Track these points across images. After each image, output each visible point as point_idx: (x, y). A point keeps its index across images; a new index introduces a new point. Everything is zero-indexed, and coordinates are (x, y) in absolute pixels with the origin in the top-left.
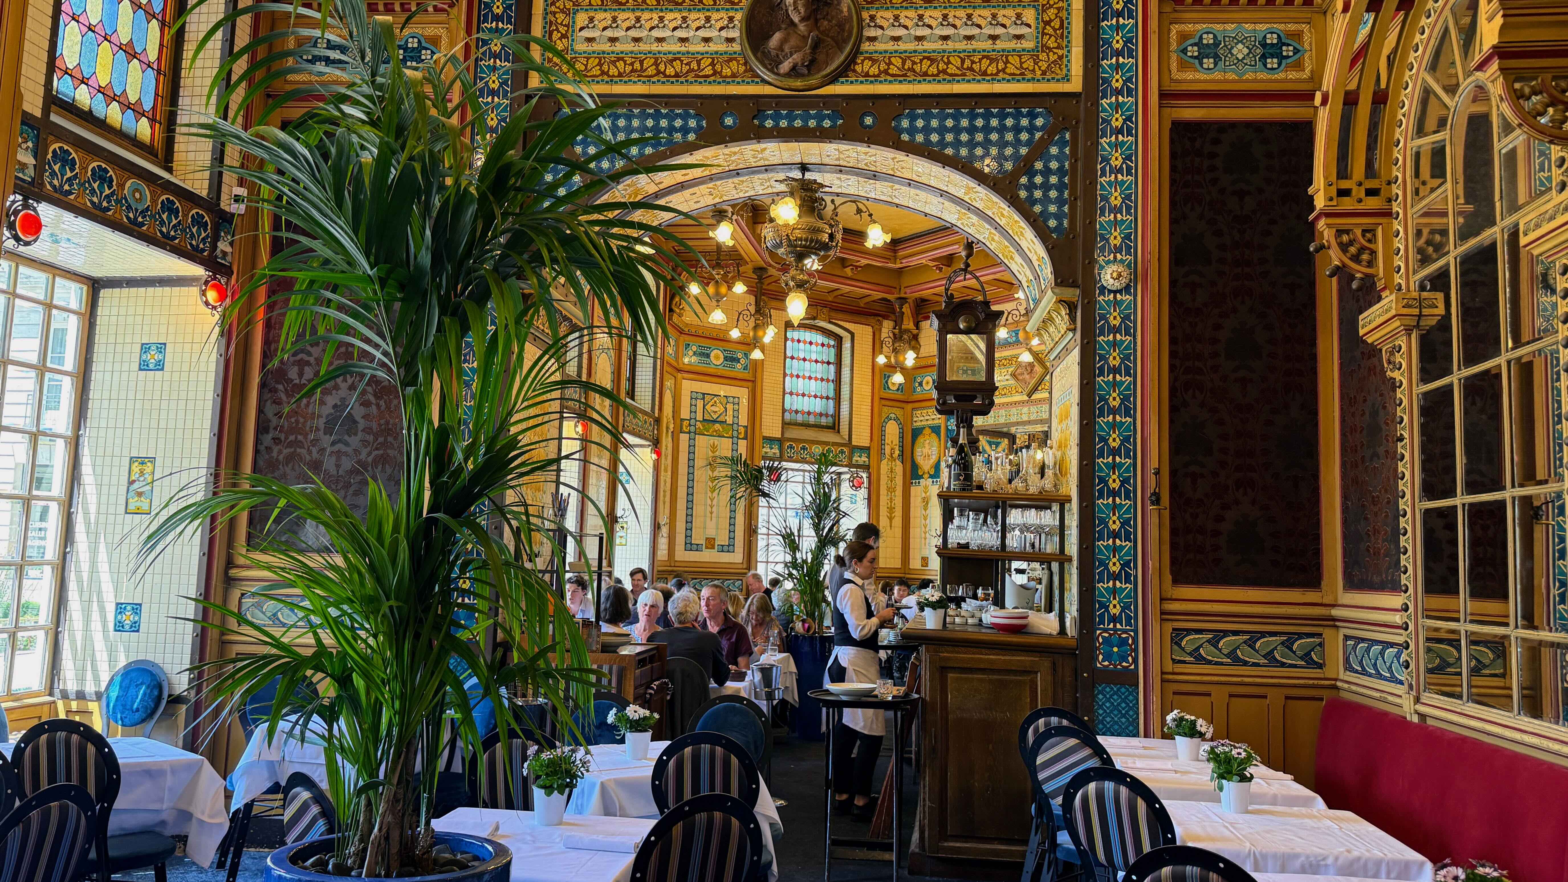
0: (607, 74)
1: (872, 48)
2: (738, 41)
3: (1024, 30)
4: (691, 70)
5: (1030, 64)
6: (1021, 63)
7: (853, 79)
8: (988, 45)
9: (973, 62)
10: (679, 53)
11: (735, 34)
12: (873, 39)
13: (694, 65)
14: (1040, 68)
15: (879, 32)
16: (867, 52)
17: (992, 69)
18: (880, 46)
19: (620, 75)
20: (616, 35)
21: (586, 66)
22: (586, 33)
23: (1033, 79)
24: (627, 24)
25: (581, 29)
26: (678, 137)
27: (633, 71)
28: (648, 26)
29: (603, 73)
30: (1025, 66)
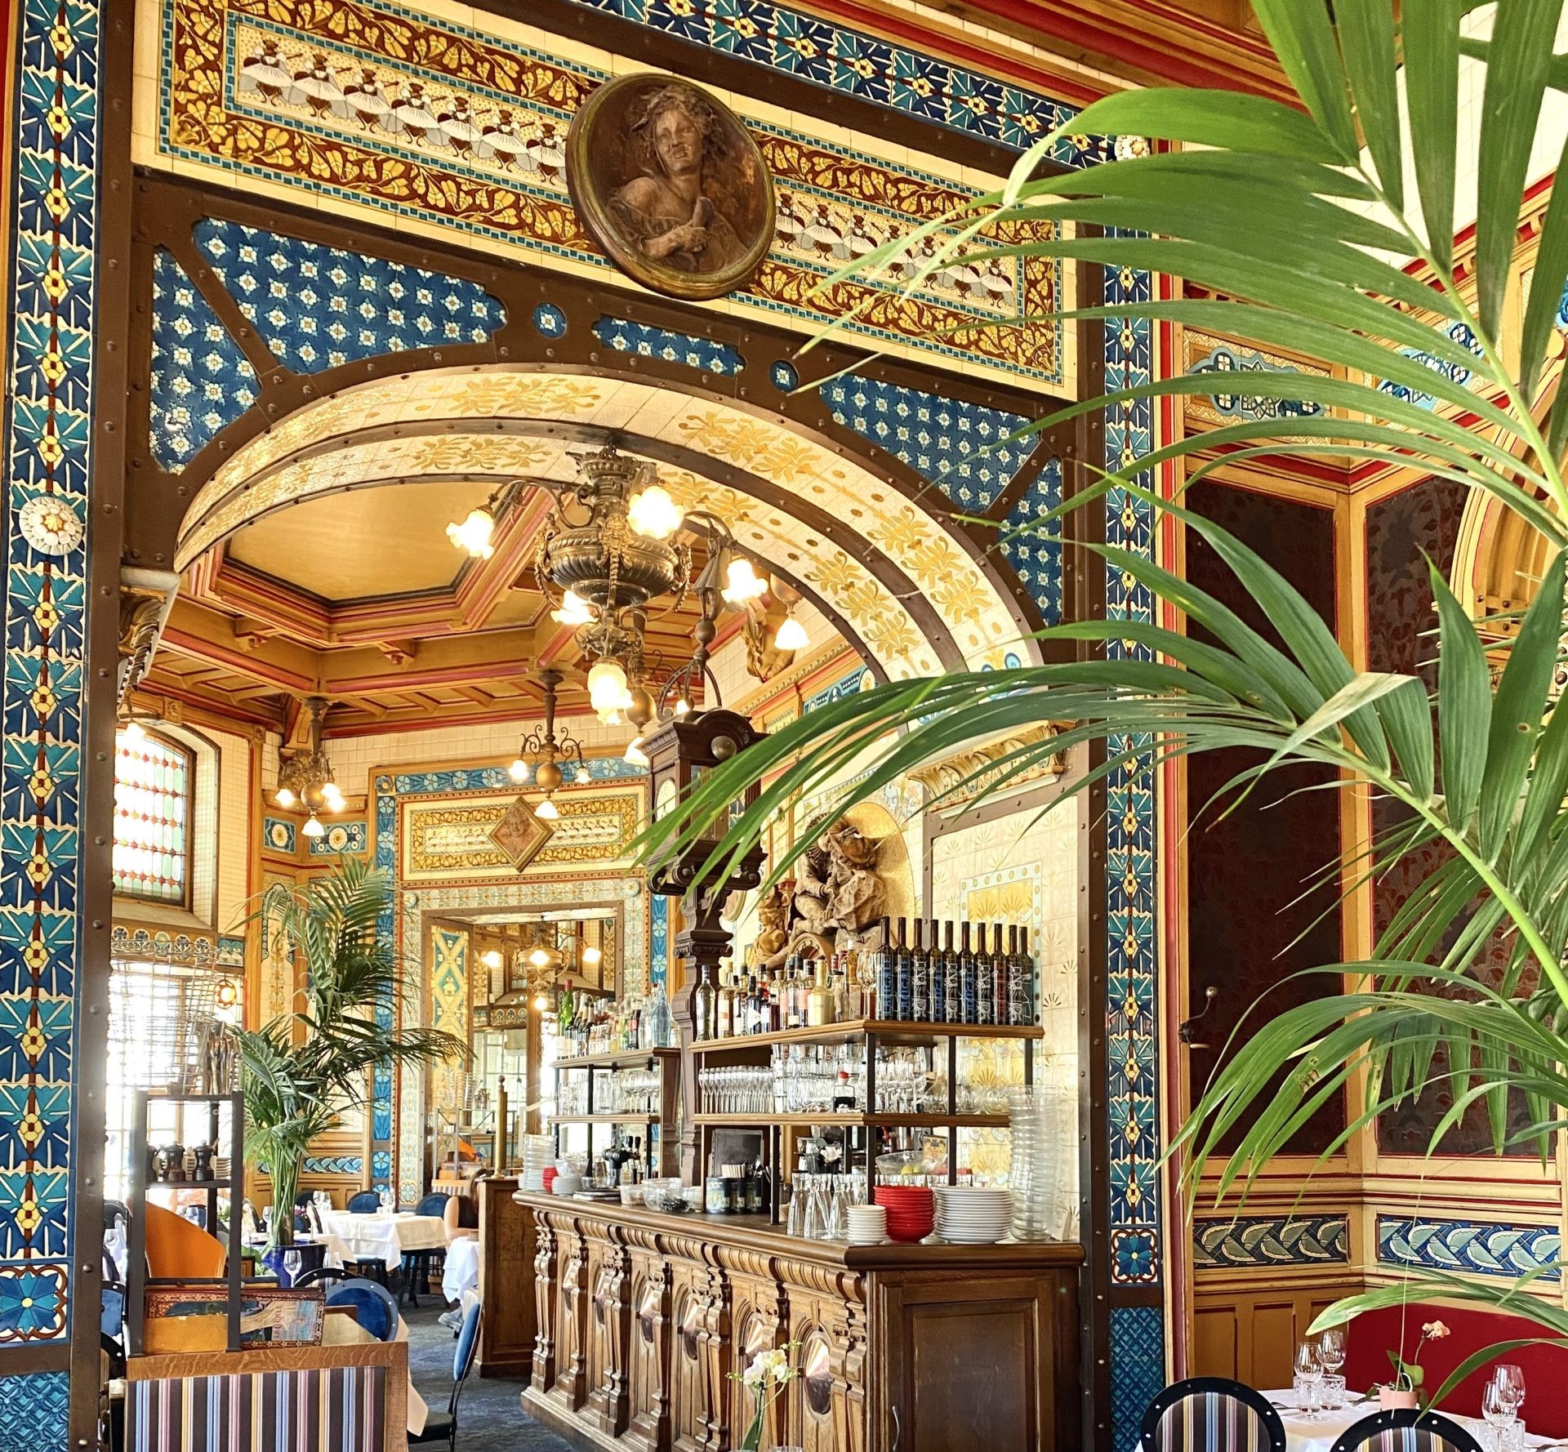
0: (307, 169)
1: (785, 252)
2: (563, 174)
3: (1000, 286)
4: (475, 207)
5: (1009, 342)
6: (1000, 338)
7: (759, 298)
8: (954, 295)
9: (935, 319)
10: (453, 167)
11: (557, 160)
12: (788, 238)
13: (482, 199)
14: (1024, 351)
15: (797, 229)
16: (779, 257)
17: (960, 338)
18: (797, 253)
19: (334, 179)
20: (324, 95)
21: (262, 141)
22: (257, 73)
23: (1016, 368)
24: (346, 80)
25: (249, 62)
26: (453, 330)
27: (360, 178)
28: (391, 95)
29: (298, 166)
30: (1005, 343)
